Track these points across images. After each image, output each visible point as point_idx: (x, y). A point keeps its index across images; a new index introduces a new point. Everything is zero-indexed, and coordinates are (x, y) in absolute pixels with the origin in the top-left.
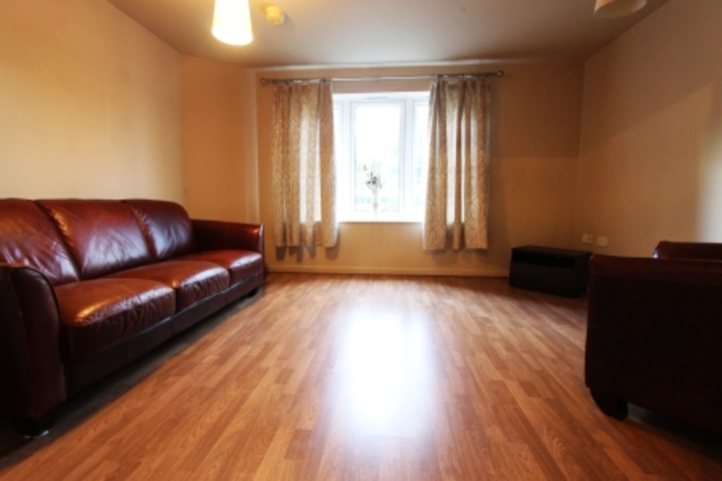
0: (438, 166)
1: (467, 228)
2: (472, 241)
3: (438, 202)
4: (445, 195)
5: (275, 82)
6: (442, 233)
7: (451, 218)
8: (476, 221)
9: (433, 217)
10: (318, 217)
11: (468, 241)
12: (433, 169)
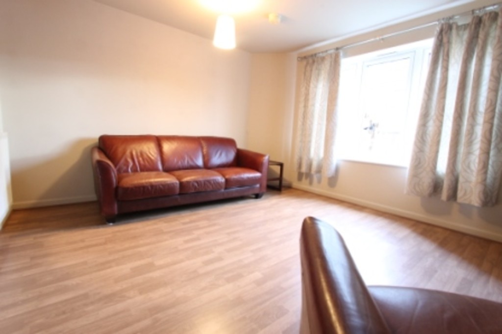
0: (433, 112)
1: (461, 180)
2: (465, 194)
3: (427, 149)
4: (438, 143)
5: (305, 58)
6: (426, 181)
7: (442, 167)
8: (475, 174)
9: (419, 163)
10: (322, 155)
11: (460, 194)
12: (425, 116)
